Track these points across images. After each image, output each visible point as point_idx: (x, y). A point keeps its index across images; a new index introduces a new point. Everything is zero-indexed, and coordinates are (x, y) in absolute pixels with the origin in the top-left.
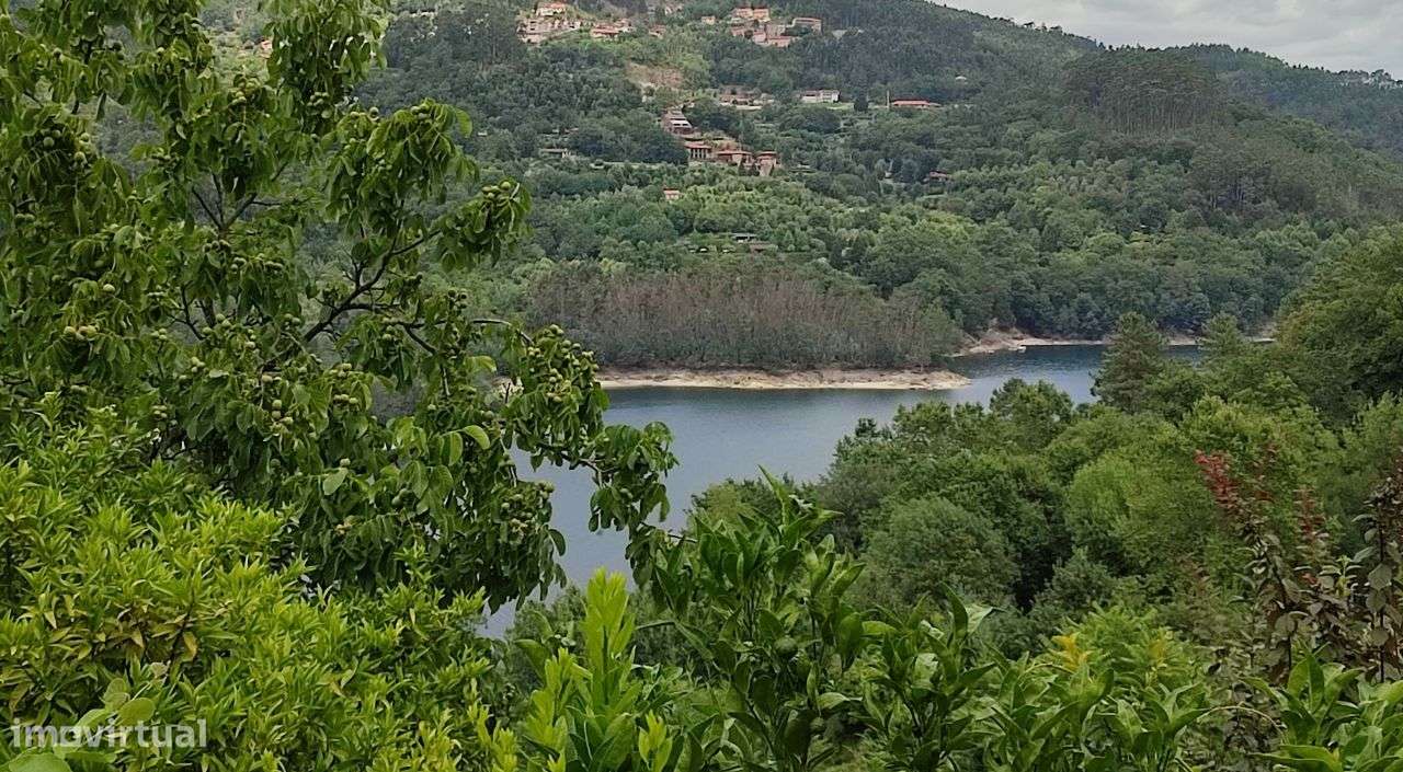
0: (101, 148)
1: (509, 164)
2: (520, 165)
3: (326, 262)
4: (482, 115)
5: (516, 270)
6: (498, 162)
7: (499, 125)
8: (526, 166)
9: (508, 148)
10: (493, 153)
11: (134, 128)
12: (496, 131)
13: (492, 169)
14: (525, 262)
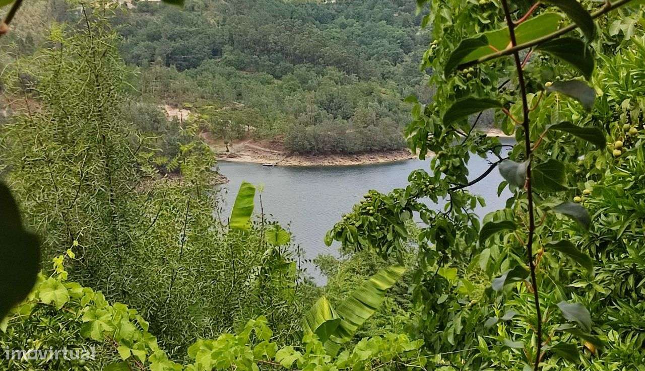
0: (218, 23)
1: (409, 29)
2: (414, 29)
3: (323, 76)
4: (396, 6)
5: (412, 81)
6: (403, 29)
7: (404, 11)
8: (417, 30)
9: (408, 22)
10: (401, 24)
11: (234, 14)
12: (402, 13)
13: (400, 32)
14: (417, 76)
